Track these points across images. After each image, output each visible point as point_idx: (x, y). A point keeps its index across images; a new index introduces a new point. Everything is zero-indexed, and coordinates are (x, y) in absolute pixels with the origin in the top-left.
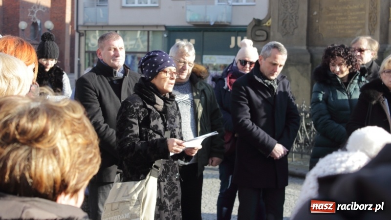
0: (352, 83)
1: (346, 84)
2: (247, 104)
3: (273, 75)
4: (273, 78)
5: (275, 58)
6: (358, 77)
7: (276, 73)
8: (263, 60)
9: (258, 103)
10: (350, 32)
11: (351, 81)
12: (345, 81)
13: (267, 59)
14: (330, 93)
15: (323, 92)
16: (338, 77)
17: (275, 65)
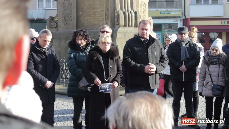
0: (87, 49)
1: (85, 49)
2: (32, 61)
3: (45, 46)
4: (45, 48)
5: (46, 38)
6: (90, 46)
7: (46, 45)
8: (39, 39)
9: (38, 60)
10: (97, 22)
11: (87, 48)
12: (84, 48)
13: (42, 38)
14: (77, 54)
15: (73, 53)
16: (81, 46)
17: (46, 41)
